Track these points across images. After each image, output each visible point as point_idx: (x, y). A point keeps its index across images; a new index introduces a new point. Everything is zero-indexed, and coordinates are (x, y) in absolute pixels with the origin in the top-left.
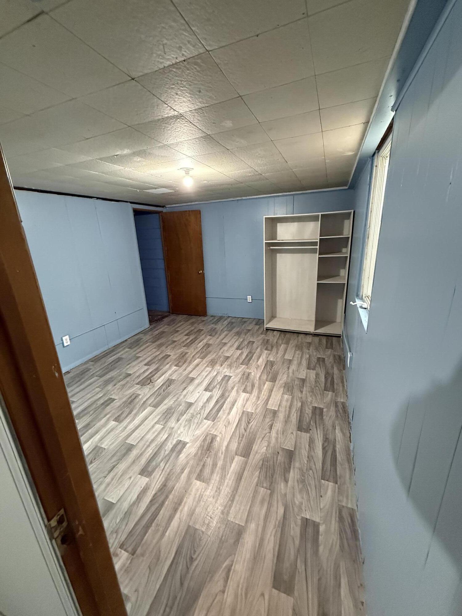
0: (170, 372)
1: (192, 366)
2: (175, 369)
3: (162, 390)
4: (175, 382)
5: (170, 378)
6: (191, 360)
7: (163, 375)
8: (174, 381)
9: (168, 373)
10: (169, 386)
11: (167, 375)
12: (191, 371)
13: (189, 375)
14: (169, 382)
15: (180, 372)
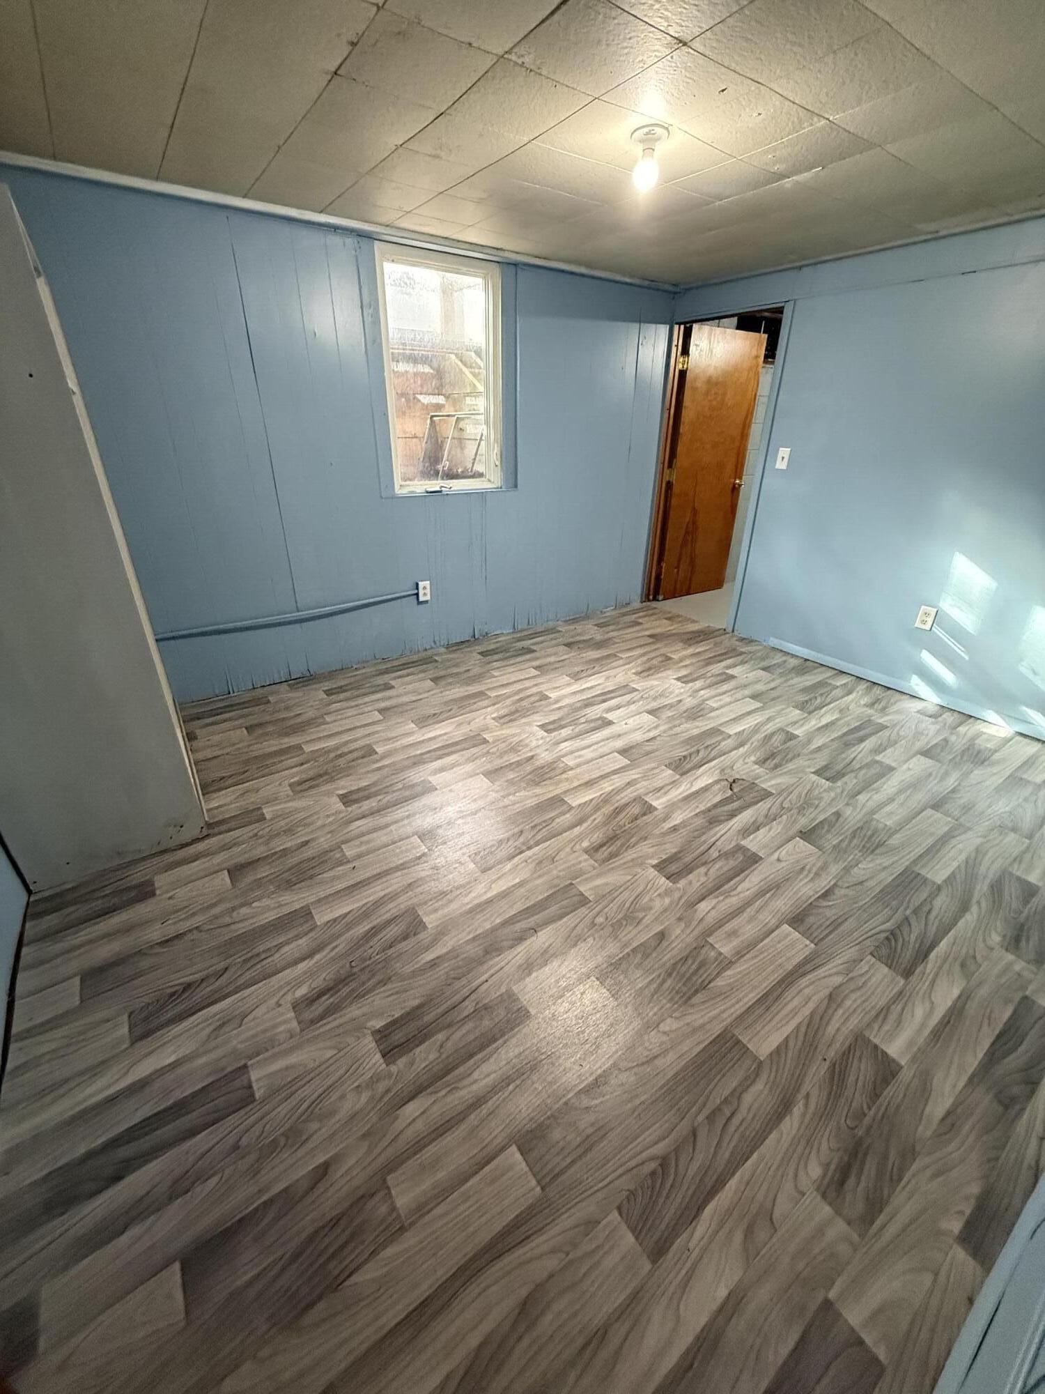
0: (676, 793)
1: (607, 786)
2: (658, 798)
3: (701, 755)
4: (667, 762)
5: (678, 777)
6: (597, 808)
7: (697, 793)
8: (670, 764)
9: (681, 790)
10: (685, 757)
11: (684, 788)
12: (615, 772)
13: (628, 766)
14: (682, 766)
15: (645, 783)
